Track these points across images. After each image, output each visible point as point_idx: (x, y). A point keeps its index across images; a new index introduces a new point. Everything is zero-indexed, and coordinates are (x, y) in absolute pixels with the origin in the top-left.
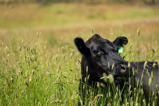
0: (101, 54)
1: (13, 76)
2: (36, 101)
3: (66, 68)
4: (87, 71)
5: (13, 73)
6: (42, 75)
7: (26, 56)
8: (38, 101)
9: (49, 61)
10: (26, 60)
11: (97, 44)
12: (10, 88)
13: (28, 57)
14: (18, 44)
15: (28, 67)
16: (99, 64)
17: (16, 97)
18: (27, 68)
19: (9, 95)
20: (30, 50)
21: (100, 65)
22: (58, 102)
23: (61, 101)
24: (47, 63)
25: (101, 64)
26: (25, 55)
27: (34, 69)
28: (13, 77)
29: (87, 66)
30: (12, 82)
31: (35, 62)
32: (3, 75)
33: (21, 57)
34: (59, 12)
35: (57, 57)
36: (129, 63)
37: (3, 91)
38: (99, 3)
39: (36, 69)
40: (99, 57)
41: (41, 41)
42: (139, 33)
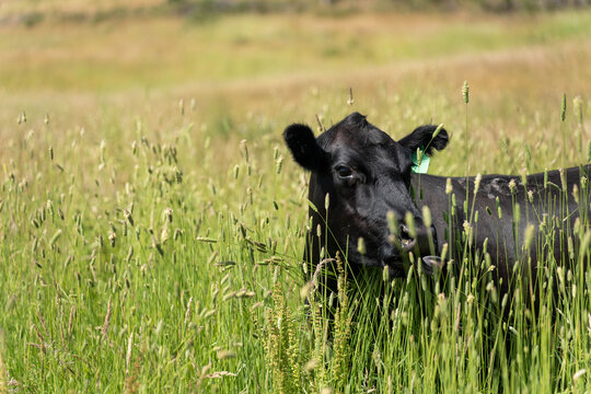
0: (358, 179)
1: (117, 227)
2: (182, 294)
3: (264, 199)
4: (327, 207)
5: (115, 218)
6: (197, 222)
7: (152, 168)
8: (188, 294)
9: (218, 182)
10: (150, 179)
11: (351, 147)
12: (107, 261)
13: (157, 171)
14: (127, 134)
15: (158, 199)
16: (348, 207)
17: (125, 285)
18: (155, 203)
19: (105, 280)
20: (160, 150)
21: (351, 210)
22: (244, 296)
23: (251, 293)
24: (210, 187)
25: (355, 208)
26: (149, 164)
27: (176, 204)
28: (115, 230)
29: (327, 195)
30: (114, 245)
31: (177, 186)
32: (87, 224)
33: (139, 170)
34: (242, 42)
35: (238, 170)
36: (449, 181)
37: (89, 269)
38: (354, 12)
39: (180, 203)
40: (351, 188)
41: (191, 125)
42: (467, 94)
